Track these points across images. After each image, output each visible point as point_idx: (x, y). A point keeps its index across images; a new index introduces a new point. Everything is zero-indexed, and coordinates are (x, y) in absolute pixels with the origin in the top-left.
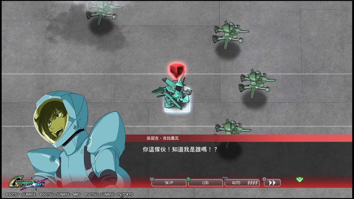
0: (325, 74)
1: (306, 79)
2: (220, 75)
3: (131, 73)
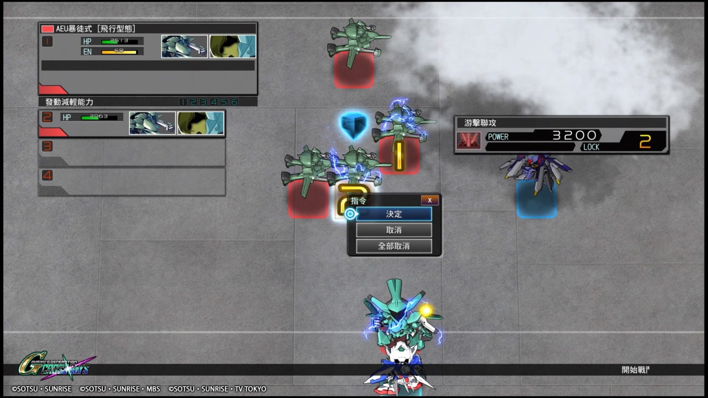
0: (484, 332)
1: (449, 342)
2: (293, 334)
3: (131, 331)
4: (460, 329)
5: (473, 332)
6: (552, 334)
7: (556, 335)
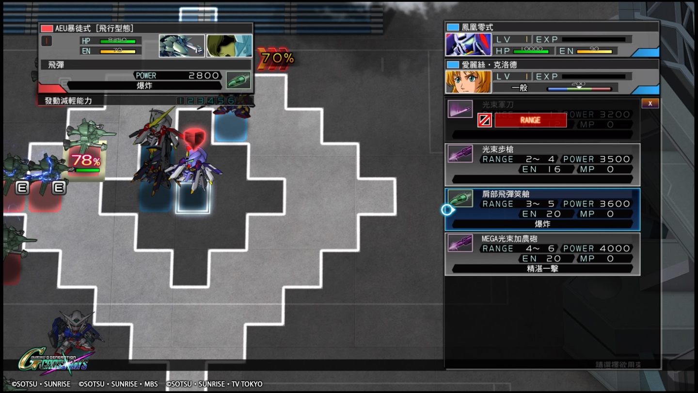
4: (125, 302)
5: (135, 304)
6: (199, 306)
7: (202, 306)
